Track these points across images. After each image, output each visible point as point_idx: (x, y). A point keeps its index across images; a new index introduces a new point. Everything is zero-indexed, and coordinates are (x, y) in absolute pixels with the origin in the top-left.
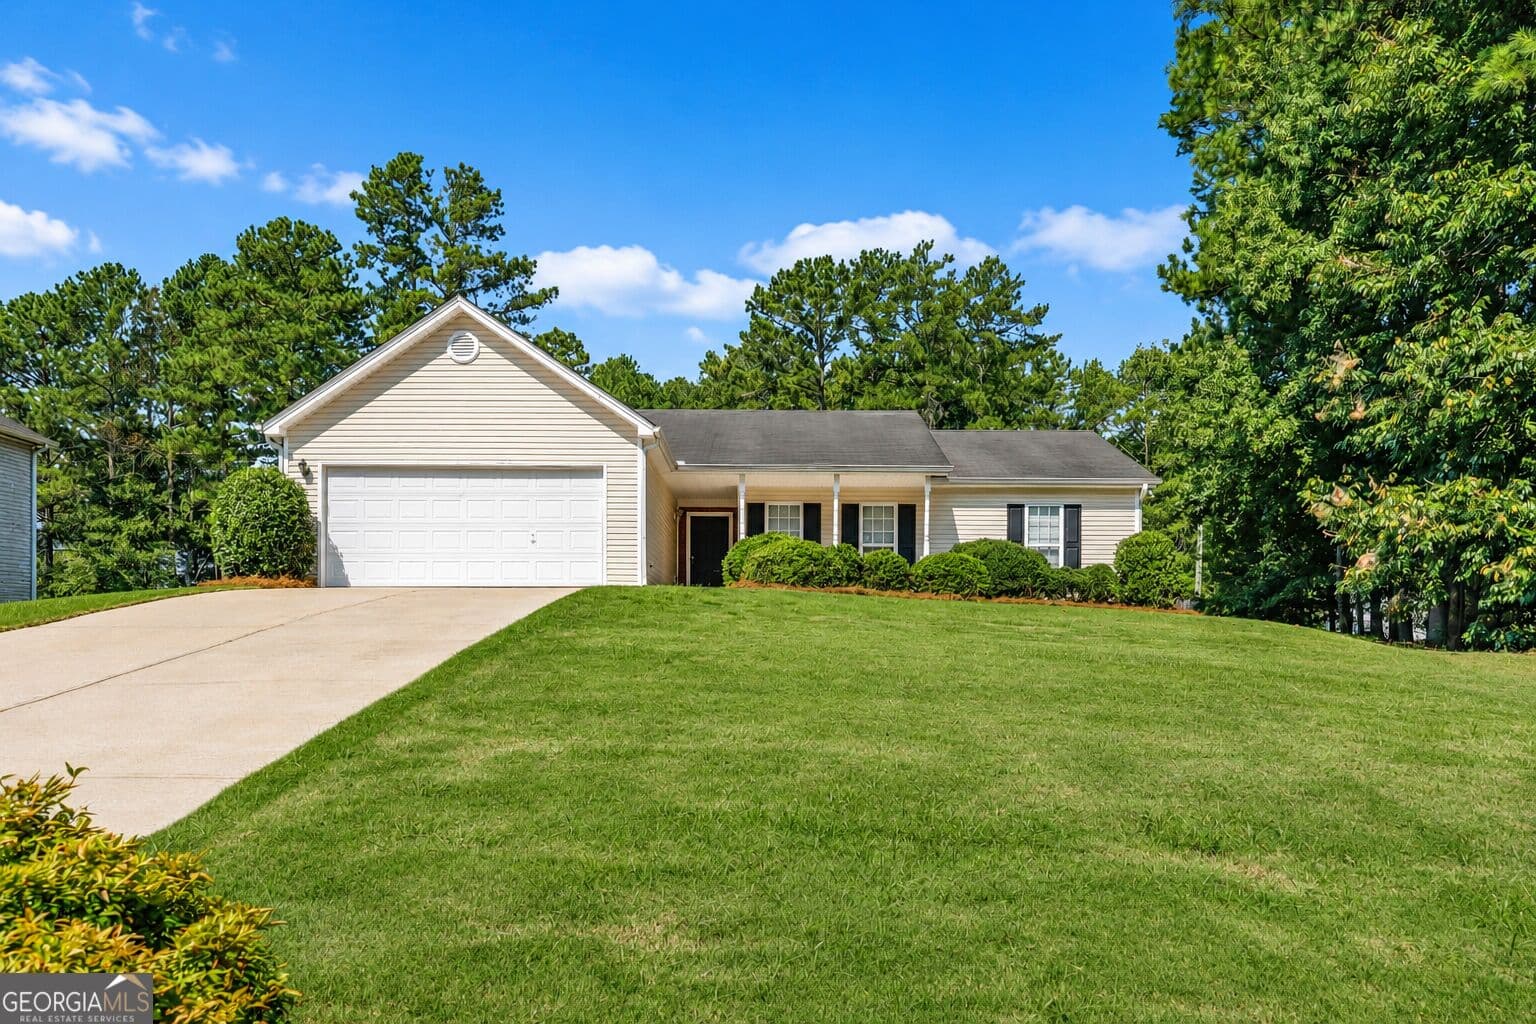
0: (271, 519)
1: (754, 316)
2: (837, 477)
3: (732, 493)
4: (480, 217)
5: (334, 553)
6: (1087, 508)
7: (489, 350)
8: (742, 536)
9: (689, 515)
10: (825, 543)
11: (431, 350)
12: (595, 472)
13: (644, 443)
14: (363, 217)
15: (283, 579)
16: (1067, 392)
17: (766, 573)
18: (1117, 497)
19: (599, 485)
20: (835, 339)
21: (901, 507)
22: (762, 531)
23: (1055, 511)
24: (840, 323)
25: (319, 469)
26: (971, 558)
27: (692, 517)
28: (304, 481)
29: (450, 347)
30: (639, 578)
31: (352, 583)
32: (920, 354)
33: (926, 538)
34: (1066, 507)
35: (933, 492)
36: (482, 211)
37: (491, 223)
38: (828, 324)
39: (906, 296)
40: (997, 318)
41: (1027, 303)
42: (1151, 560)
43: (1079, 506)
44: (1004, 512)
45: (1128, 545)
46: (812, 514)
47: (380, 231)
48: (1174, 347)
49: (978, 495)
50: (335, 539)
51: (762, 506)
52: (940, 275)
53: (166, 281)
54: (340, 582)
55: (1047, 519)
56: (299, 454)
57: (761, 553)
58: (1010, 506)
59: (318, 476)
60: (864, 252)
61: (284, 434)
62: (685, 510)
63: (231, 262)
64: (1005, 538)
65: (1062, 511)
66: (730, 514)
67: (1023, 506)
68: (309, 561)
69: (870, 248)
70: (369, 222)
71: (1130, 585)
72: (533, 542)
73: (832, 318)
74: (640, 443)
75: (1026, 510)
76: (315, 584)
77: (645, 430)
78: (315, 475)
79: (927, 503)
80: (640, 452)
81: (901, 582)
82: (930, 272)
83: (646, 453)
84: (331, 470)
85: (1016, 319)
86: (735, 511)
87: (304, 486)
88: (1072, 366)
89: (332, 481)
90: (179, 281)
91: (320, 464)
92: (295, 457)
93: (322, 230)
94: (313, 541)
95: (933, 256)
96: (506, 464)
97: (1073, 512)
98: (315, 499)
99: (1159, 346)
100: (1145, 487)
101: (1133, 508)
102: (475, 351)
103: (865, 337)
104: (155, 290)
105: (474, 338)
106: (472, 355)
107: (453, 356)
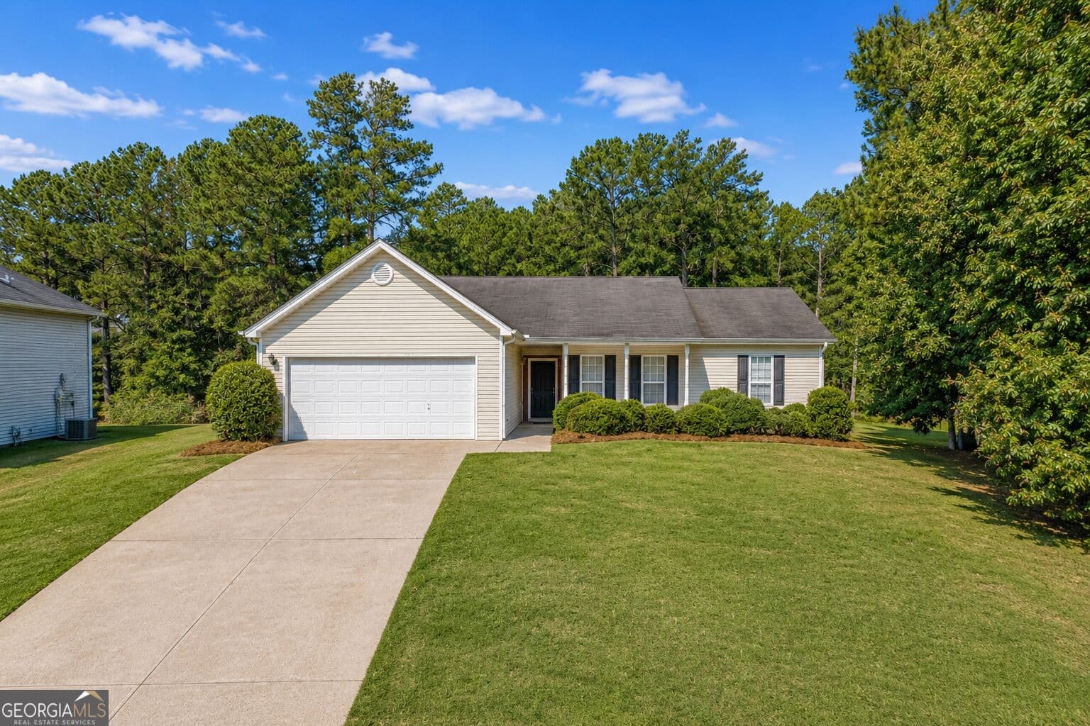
0: (250, 402)
2: (627, 344)
3: (559, 348)
4: (394, 115)
5: (294, 416)
6: (788, 357)
7: (402, 276)
9: (530, 360)
11: (361, 277)
12: (469, 360)
13: (505, 339)
14: (314, 115)
16: (770, 222)
17: (581, 426)
18: (806, 350)
19: (472, 369)
21: (669, 357)
22: (578, 391)
23: (768, 359)
25: (283, 360)
26: (715, 408)
27: (532, 362)
28: (273, 368)
29: (373, 275)
30: (500, 434)
31: (309, 437)
33: (686, 386)
34: (775, 357)
36: (396, 111)
39: (669, 165)
41: (748, 170)
42: (831, 408)
43: (783, 357)
44: (736, 361)
45: (815, 393)
46: (611, 366)
47: (326, 124)
48: (838, 193)
49: (719, 349)
50: (296, 407)
51: (578, 358)
53: (180, 155)
54: (299, 437)
55: (764, 365)
56: (269, 350)
57: (579, 411)
58: (739, 357)
59: (283, 364)
61: (259, 337)
63: (224, 142)
64: (736, 379)
65: (772, 359)
66: (556, 360)
67: (747, 356)
68: (278, 425)
70: (318, 118)
71: (817, 424)
72: (429, 408)
73: (620, 179)
74: (502, 340)
75: (750, 359)
76: (281, 441)
77: (506, 331)
78: (280, 364)
79: (687, 361)
80: (502, 345)
81: (670, 427)
82: (686, 149)
83: (506, 347)
84: (292, 361)
86: (560, 358)
87: (273, 372)
88: (774, 204)
89: (293, 367)
90: (188, 154)
91: (283, 356)
92: (267, 351)
93: (288, 121)
94: (278, 410)
96: (411, 355)
97: (780, 360)
98: (280, 380)
99: (830, 191)
100: (826, 344)
101: (818, 358)
102: (391, 275)
104: (173, 160)
105: (390, 268)
106: (389, 279)
107: (376, 280)
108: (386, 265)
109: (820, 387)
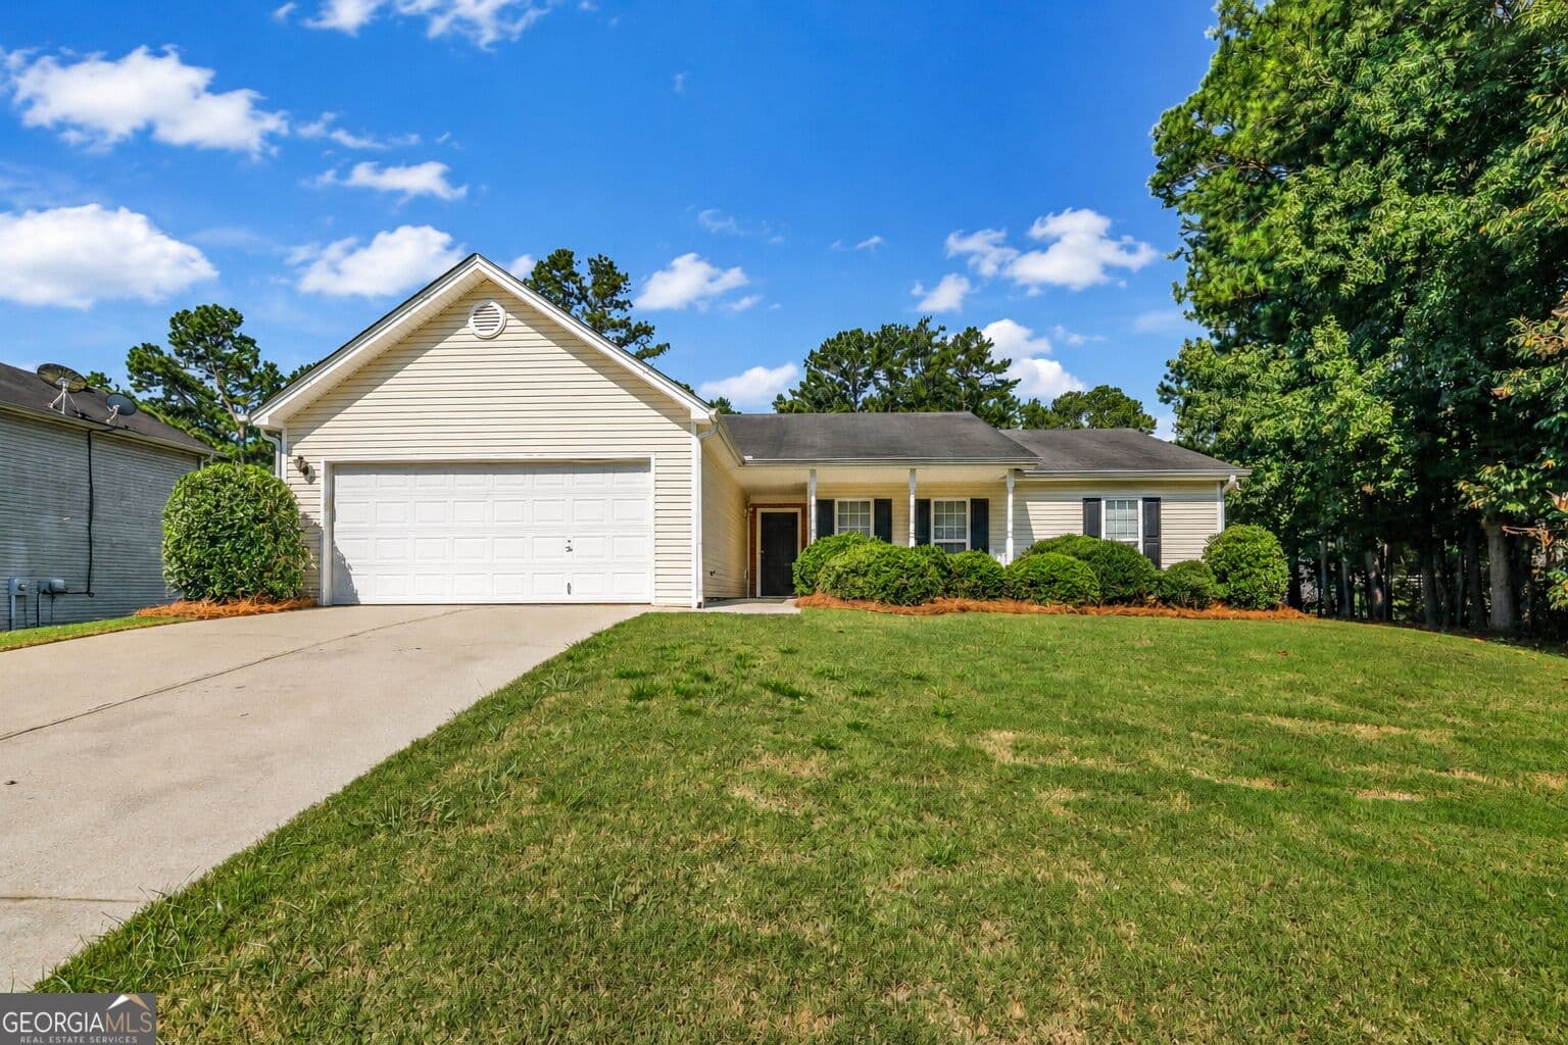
1: (809, 370)
2: (913, 471)
3: (802, 490)
4: (614, 294)
5: (339, 564)
6: (1167, 501)
7: (519, 323)
8: (813, 537)
9: (759, 511)
10: (897, 542)
11: (450, 324)
12: (640, 465)
13: (700, 429)
15: (244, 605)
17: (846, 587)
18: (1196, 490)
19: (645, 480)
20: (866, 385)
21: (974, 502)
23: (1133, 504)
24: (869, 374)
25: (322, 467)
27: (763, 514)
28: (304, 481)
29: (471, 320)
30: (693, 593)
31: (362, 599)
32: (923, 393)
33: (1009, 535)
34: (1143, 500)
35: (1017, 486)
36: (616, 288)
37: (620, 298)
38: (860, 374)
39: (913, 354)
40: (975, 369)
41: (996, 357)
43: (1158, 500)
44: (1079, 506)
45: (1217, 540)
46: (883, 508)
49: (1053, 489)
51: (833, 501)
52: (936, 340)
54: (346, 599)
55: (1128, 512)
56: (298, 450)
57: (838, 562)
58: (1086, 500)
59: (320, 470)
60: (883, 327)
61: (278, 426)
62: (755, 506)
64: (1081, 532)
65: (1140, 504)
66: (799, 510)
67: (1099, 500)
69: (887, 323)
72: (570, 550)
73: (862, 370)
74: (694, 428)
75: (1103, 503)
77: (700, 412)
78: (316, 473)
79: (1010, 498)
80: (695, 441)
81: (997, 589)
82: (930, 338)
83: (702, 441)
84: (335, 468)
85: (990, 369)
86: (804, 508)
87: (302, 488)
89: (341, 480)
91: (323, 461)
92: (294, 452)
95: (932, 327)
97: (1153, 505)
98: (312, 501)
100: (1233, 479)
101: (1215, 500)
102: (500, 324)
103: (884, 383)
105: (501, 310)
106: (496, 329)
107: (476, 330)
108: (492, 304)
109: (1219, 531)
